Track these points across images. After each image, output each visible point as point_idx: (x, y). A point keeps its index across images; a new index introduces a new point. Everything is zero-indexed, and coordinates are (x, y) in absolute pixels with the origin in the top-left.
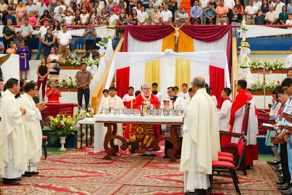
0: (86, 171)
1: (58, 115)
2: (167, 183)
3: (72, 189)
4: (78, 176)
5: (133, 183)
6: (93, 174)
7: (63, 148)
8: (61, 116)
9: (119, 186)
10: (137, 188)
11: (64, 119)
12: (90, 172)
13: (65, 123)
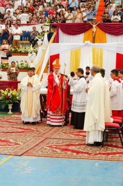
0: (23, 129)
1: (7, 89)
2: (77, 137)
3: (11, 141)
4: (17, 132)
5: (53, 137)
6: (28, 131)
7: (10, 112)
8: (9, 90)
9: (44, 139)
10: (55, 140)
11: (11, 92)
12: (25, 129)
13: (12, 94)
